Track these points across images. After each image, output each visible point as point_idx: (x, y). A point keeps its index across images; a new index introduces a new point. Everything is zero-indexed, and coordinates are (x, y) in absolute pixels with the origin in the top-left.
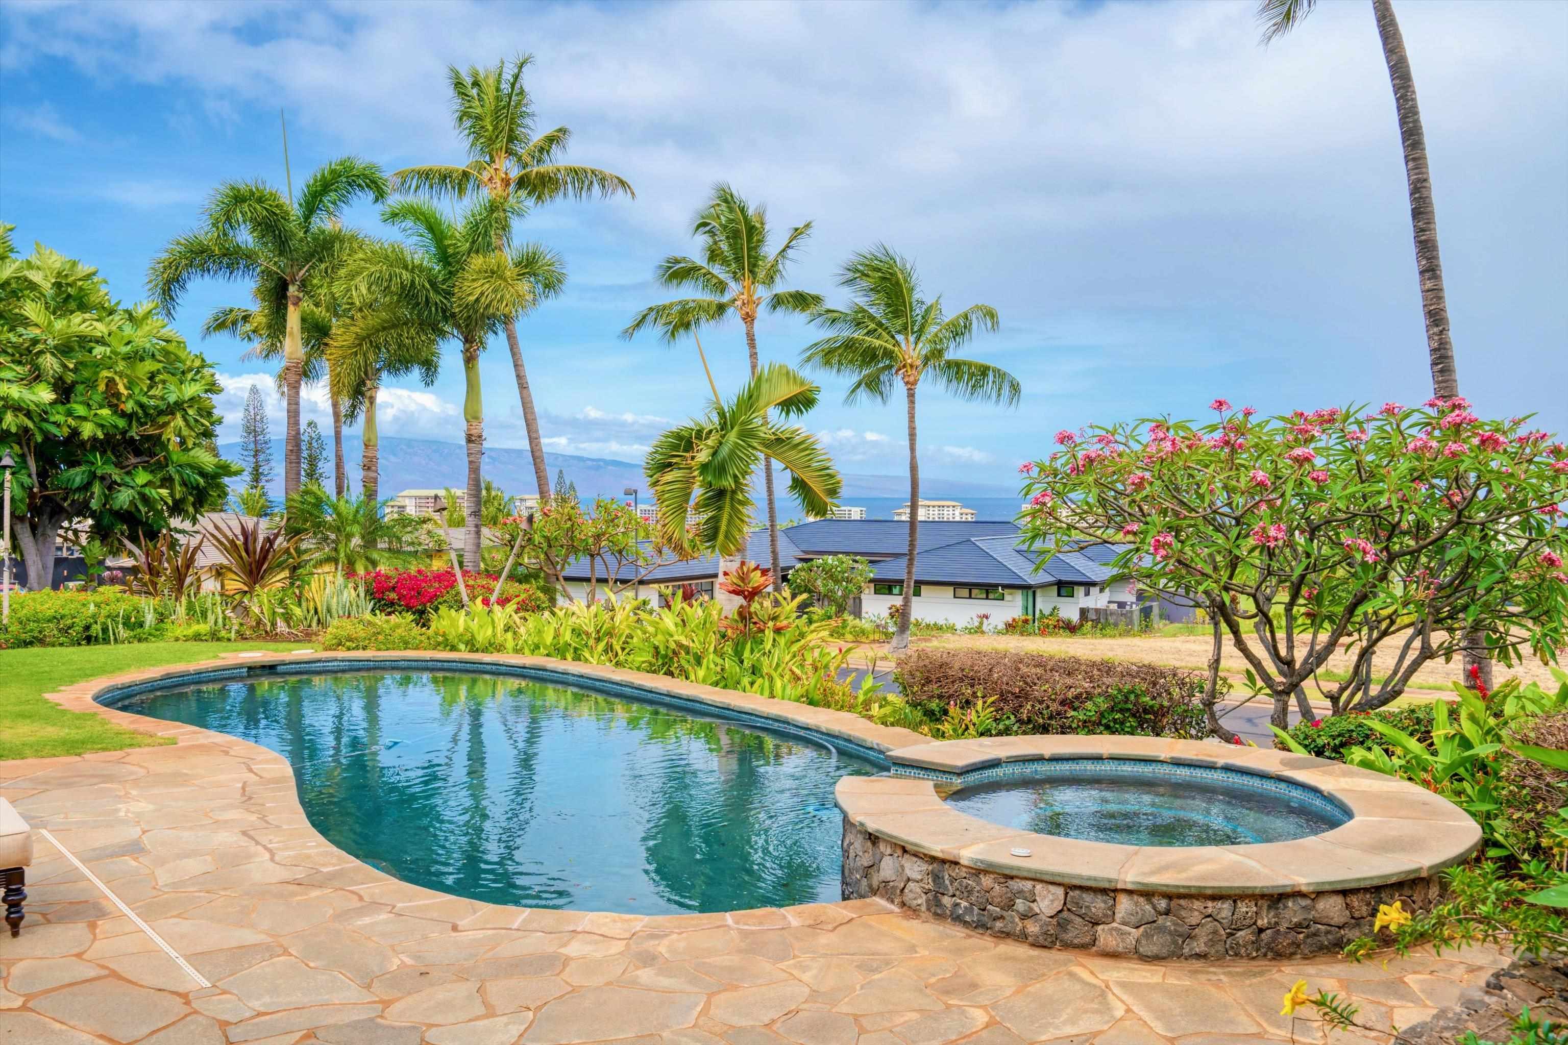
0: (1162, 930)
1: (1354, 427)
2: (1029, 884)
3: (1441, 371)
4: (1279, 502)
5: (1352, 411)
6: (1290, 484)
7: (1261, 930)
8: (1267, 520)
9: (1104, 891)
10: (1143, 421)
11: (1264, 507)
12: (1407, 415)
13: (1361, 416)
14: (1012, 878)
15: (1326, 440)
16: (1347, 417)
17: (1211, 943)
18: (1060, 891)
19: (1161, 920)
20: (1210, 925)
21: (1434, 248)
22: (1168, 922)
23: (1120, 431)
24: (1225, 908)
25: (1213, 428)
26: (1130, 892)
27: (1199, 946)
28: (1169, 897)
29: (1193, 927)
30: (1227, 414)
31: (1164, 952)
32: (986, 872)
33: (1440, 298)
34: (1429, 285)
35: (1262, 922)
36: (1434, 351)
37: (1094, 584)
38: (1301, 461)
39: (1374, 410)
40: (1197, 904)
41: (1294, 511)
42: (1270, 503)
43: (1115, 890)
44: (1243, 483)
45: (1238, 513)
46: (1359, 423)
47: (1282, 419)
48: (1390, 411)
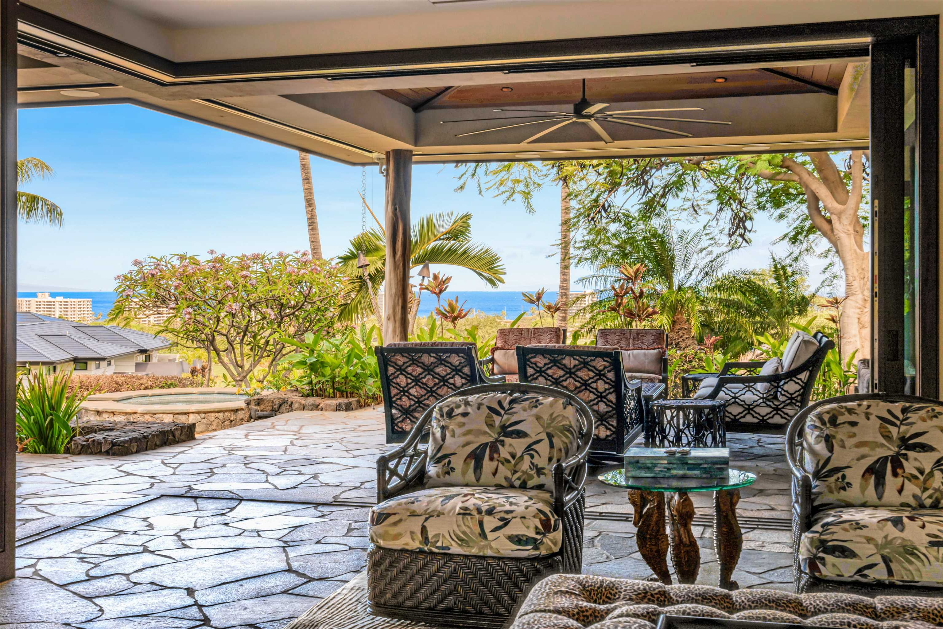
0: (203, 423)
1: (267, 262)
2: (161, 415)
3: (312, 229)
4: (236, 294)
5: (266, 255)
6: (241, 286)
7: (231, 421)
8: (232, 301)
9: (185, 414)
10: (175, 255)
11: (230, 296)
12: (287, 257)
13: (269, 257)
14: (155, 414)
15: (257, 267)
16: (264, 257)
17: (217, 426)
18: (172, 416)
19: (203, 420)
20: (217, 420)
21: (308, 168)
22: (204, 421)
23: (164, 260)
24: (221, 415)
25: (209, 261)
26: (193, 413)
27: (214, 427)
28: (205, 413)
29: (212, 422)
30: (215, 256)
31: (204, 430)
32: (146, 414)
33: (311, 193)
34: (307, 186)
35: (232, 419)
36: (309, 219)
37: (103, 359)
38: (245, 277)
39: (275, 254)
40: (213, 414)
41: (243, 298)
42: (233, 294)
43: (189, 413)
44: (221, 286)
45: (219, 299)
46: (269, 259)
47: (237, 257)
48: (281, 255)
